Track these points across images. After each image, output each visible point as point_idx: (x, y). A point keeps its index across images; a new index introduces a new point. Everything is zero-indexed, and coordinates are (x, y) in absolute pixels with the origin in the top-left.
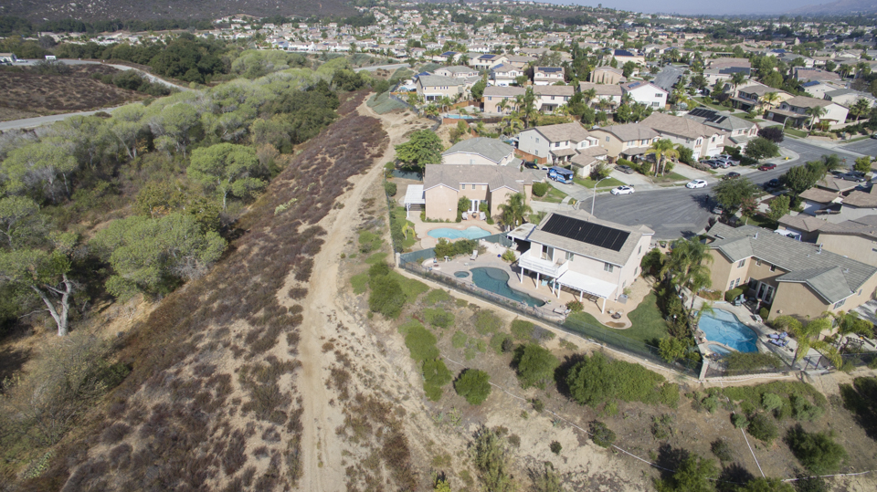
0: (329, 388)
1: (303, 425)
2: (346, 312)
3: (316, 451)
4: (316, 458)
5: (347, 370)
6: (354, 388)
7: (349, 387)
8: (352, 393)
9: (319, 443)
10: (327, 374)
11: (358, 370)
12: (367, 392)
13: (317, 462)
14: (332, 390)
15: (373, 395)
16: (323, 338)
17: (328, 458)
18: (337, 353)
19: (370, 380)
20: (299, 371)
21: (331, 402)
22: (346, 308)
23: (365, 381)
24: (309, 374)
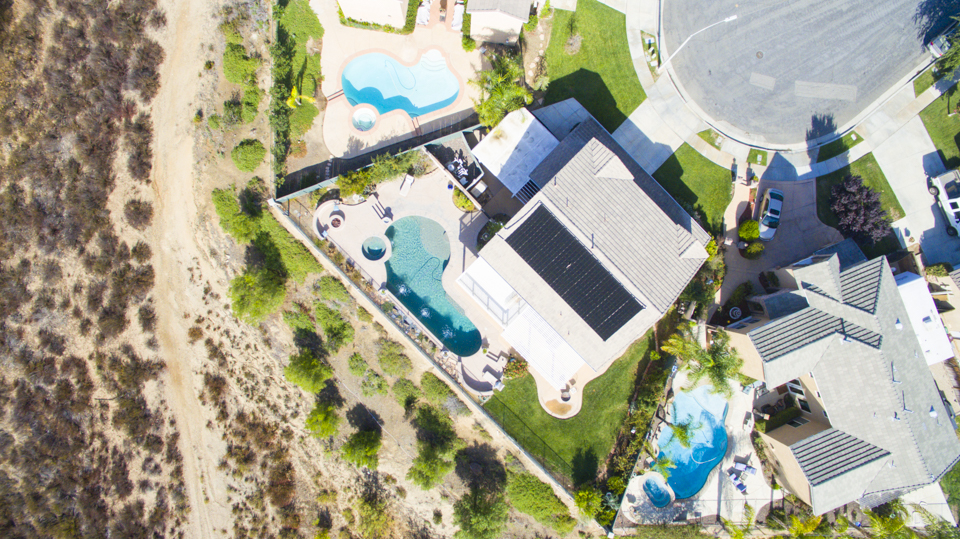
0: (204, 403)
1: (183, 454)
2: (213, 261)
3: (201, 485)
4: (202, 493)
5: (223, 373)
6: (234, 401)
7: (227, 400)
8: (232, 409)
9: (202, 476)
10: (199, 383)
11: (237, 372)
12: (250, 407)
13: (203, 497)
14: (207, 407)
15: (257, 411)
16: (186, 316)
17: (213, 494)
18: (209, 342)
19: (253, 388)
20: (164, 376)
21: (209, 424)
22: (214, 253)
23: (247, 389)
24: (178, 381)
